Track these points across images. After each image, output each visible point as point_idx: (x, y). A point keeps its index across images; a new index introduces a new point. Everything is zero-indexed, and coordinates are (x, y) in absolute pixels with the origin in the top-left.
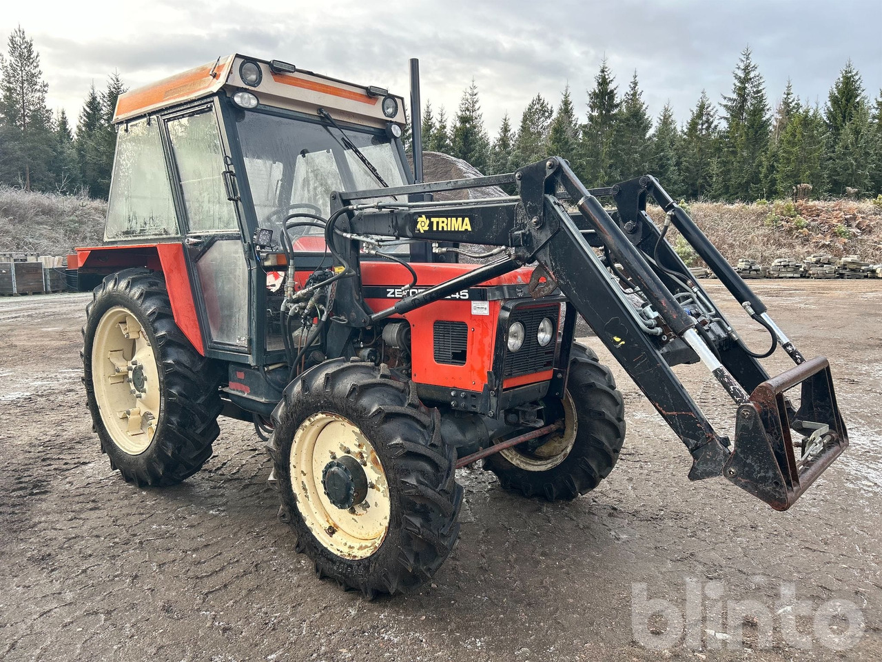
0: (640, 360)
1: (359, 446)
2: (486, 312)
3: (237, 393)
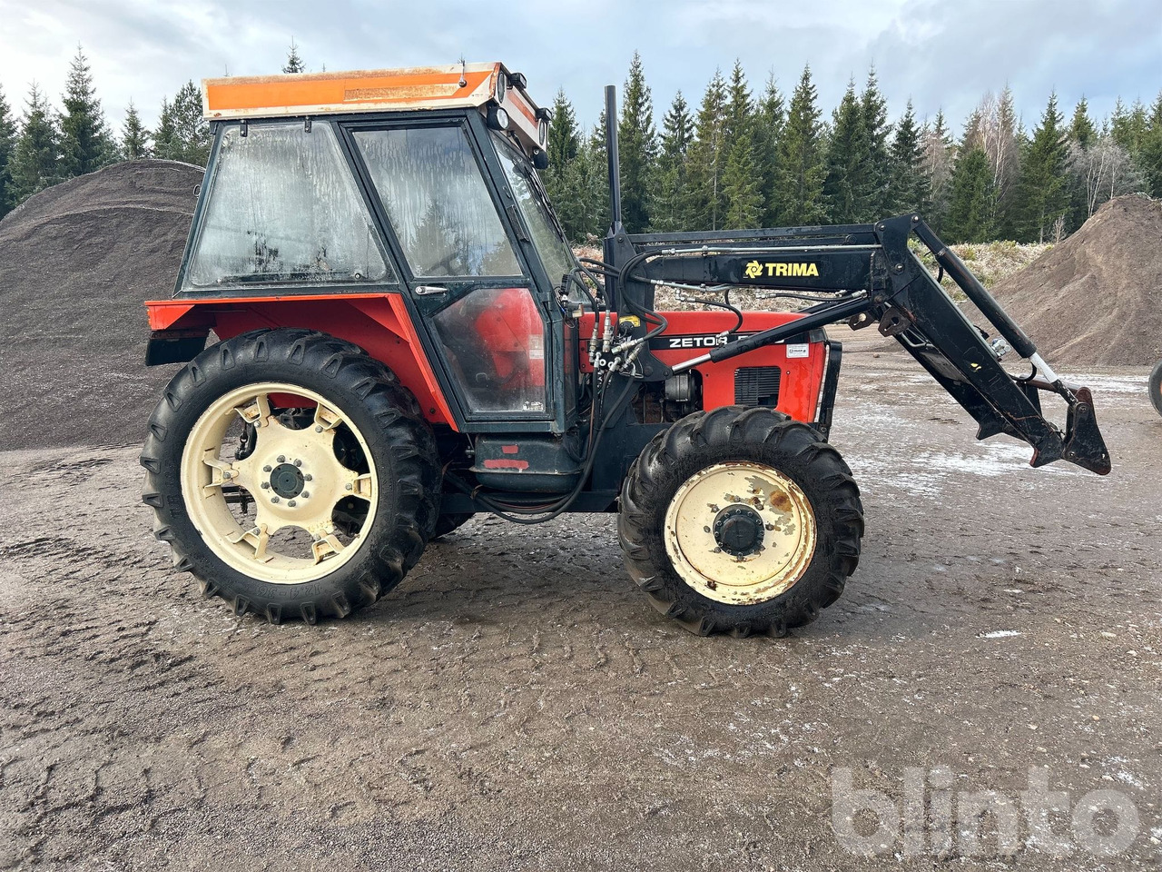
0: (994, 380)
1: (754, 491)
2: (806, 355)
3: (504, 471)
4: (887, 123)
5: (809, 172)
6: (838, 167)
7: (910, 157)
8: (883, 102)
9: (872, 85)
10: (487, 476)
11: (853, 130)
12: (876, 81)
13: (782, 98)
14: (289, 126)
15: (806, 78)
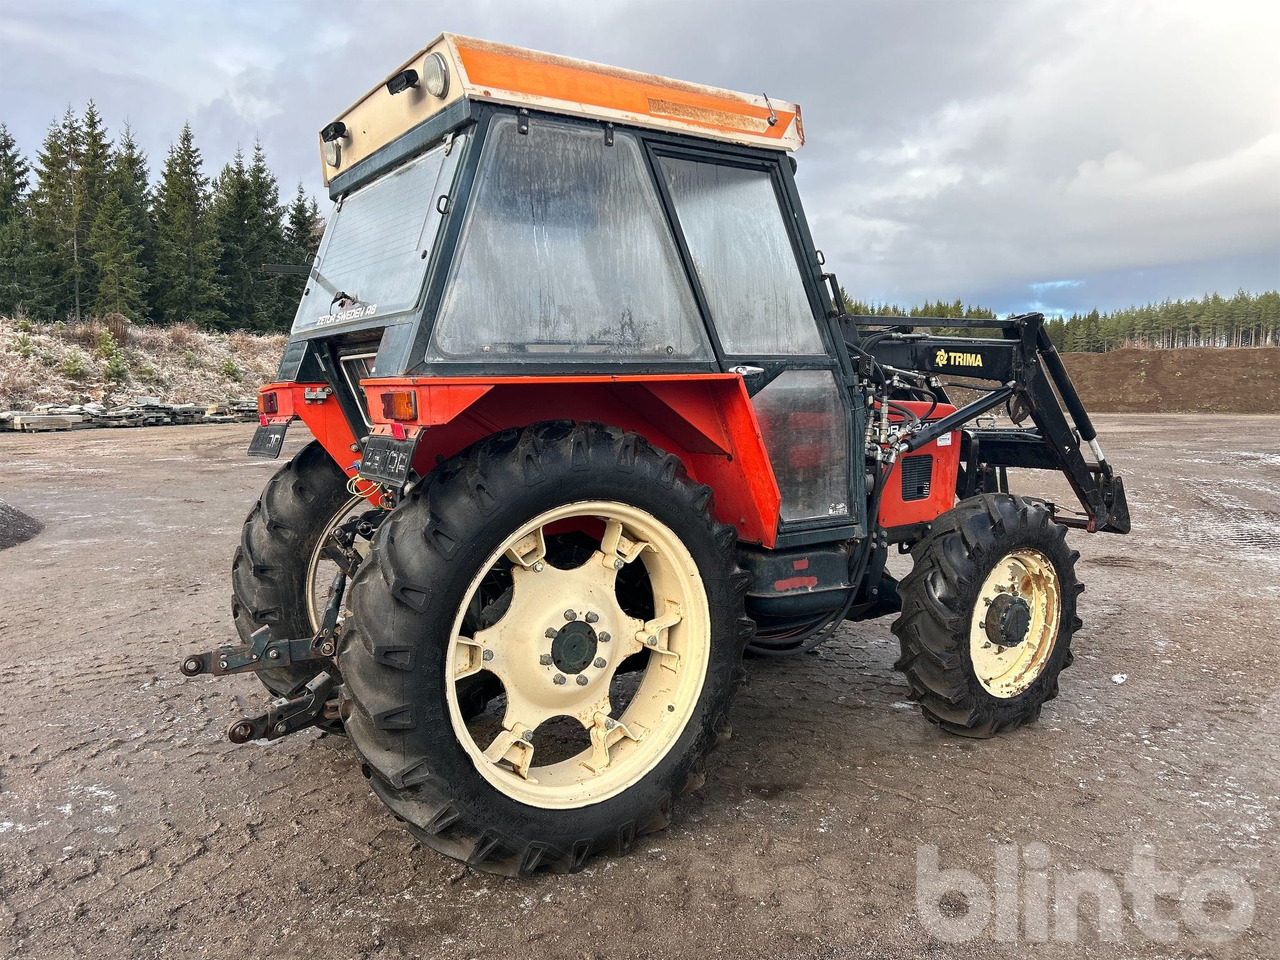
0: (1076, 460)
1: (1013, 578)
2: (949, 443)
3: (795, 593)
4: (281, 203)
5: (201, 246)
6: (232, 245)
7: (306, 243)
8: (273, 181)
9: (259, 160)
10: (778, 601)
11: (246, 206)
12: (263, 157)
13: (143, 156)
14: (584, 132)
15: (187, 138)
